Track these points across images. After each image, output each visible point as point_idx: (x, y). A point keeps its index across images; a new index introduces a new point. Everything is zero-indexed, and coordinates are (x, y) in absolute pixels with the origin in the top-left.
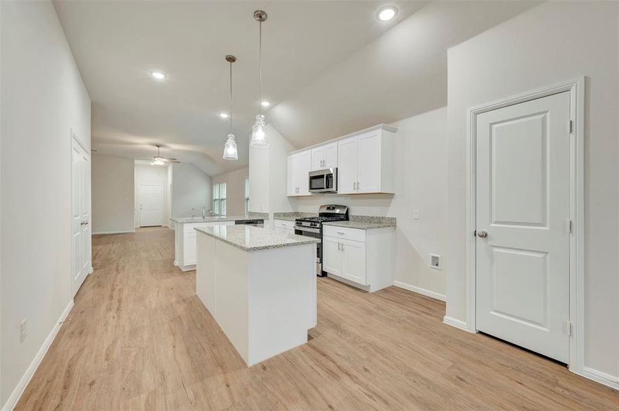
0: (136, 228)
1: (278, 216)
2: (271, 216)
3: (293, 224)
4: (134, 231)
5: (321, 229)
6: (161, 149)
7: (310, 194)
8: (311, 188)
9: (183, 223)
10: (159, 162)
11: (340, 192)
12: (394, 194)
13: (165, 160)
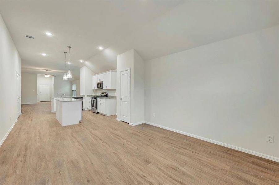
0: (38, 102)
1: (88, 96)
2: (86, 96)
3: (91, 98)
4: (37, 103)
5: (97, 99)
6: (48, 71)
7: (97, 89)
8: (97, 87)
9: (53, 98)
10: (47, 76)
11: (103, 89)
12: (116, 90)
13: (50, 76)
